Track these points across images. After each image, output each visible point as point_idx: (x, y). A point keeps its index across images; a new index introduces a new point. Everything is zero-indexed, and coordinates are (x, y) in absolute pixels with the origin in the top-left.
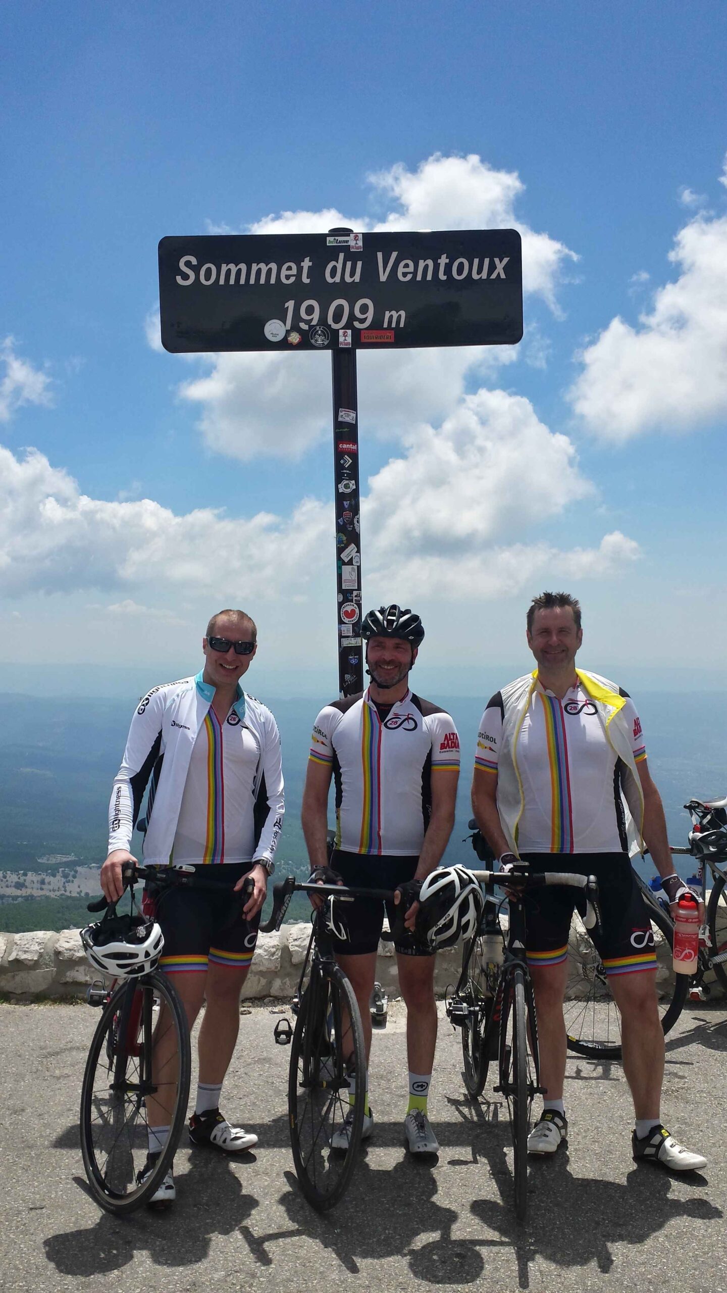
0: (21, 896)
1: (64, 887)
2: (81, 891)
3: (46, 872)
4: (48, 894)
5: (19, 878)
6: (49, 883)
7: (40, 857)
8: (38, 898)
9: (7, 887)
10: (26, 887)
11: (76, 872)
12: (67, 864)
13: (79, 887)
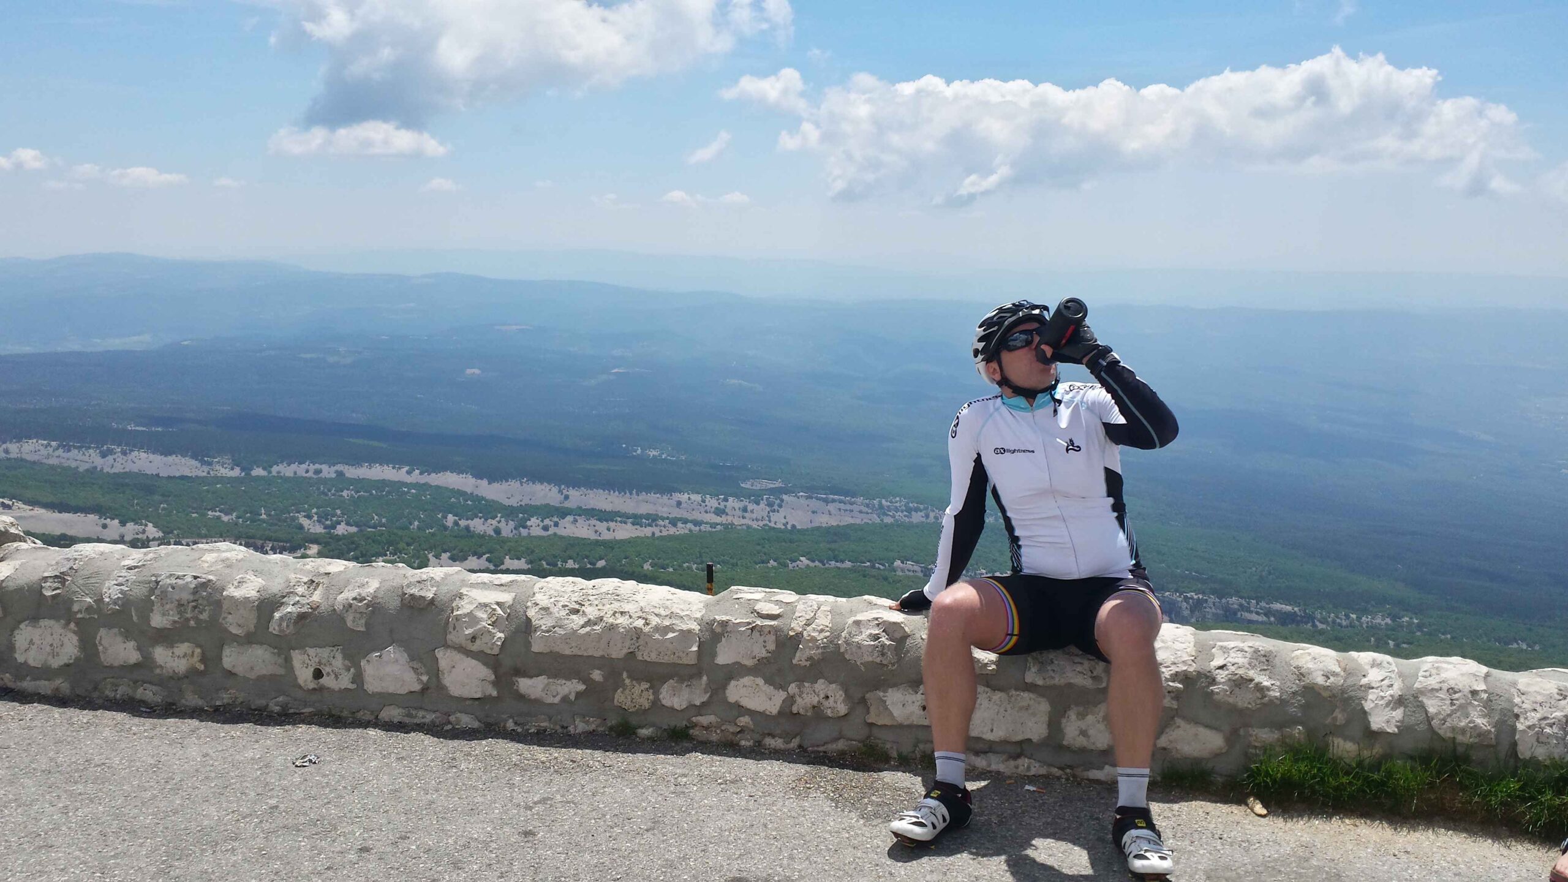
0: (721, 524)
1: (769, 517)
2: (787, 523)
3: (749, 498)
4: (750, 523)
5: (719, 504)
6: (752, 511)
7: (744, 481)
8: (739, 528)
9: (706, 512)
10: (727, 514)
11: (782, 501)
12: (772, 491)
13: (785, 518)
